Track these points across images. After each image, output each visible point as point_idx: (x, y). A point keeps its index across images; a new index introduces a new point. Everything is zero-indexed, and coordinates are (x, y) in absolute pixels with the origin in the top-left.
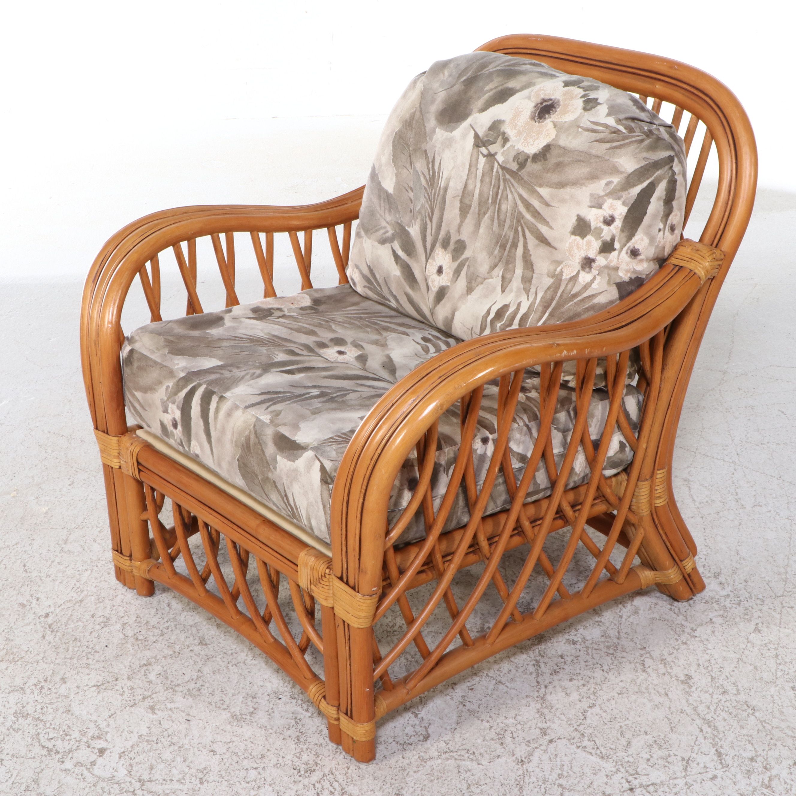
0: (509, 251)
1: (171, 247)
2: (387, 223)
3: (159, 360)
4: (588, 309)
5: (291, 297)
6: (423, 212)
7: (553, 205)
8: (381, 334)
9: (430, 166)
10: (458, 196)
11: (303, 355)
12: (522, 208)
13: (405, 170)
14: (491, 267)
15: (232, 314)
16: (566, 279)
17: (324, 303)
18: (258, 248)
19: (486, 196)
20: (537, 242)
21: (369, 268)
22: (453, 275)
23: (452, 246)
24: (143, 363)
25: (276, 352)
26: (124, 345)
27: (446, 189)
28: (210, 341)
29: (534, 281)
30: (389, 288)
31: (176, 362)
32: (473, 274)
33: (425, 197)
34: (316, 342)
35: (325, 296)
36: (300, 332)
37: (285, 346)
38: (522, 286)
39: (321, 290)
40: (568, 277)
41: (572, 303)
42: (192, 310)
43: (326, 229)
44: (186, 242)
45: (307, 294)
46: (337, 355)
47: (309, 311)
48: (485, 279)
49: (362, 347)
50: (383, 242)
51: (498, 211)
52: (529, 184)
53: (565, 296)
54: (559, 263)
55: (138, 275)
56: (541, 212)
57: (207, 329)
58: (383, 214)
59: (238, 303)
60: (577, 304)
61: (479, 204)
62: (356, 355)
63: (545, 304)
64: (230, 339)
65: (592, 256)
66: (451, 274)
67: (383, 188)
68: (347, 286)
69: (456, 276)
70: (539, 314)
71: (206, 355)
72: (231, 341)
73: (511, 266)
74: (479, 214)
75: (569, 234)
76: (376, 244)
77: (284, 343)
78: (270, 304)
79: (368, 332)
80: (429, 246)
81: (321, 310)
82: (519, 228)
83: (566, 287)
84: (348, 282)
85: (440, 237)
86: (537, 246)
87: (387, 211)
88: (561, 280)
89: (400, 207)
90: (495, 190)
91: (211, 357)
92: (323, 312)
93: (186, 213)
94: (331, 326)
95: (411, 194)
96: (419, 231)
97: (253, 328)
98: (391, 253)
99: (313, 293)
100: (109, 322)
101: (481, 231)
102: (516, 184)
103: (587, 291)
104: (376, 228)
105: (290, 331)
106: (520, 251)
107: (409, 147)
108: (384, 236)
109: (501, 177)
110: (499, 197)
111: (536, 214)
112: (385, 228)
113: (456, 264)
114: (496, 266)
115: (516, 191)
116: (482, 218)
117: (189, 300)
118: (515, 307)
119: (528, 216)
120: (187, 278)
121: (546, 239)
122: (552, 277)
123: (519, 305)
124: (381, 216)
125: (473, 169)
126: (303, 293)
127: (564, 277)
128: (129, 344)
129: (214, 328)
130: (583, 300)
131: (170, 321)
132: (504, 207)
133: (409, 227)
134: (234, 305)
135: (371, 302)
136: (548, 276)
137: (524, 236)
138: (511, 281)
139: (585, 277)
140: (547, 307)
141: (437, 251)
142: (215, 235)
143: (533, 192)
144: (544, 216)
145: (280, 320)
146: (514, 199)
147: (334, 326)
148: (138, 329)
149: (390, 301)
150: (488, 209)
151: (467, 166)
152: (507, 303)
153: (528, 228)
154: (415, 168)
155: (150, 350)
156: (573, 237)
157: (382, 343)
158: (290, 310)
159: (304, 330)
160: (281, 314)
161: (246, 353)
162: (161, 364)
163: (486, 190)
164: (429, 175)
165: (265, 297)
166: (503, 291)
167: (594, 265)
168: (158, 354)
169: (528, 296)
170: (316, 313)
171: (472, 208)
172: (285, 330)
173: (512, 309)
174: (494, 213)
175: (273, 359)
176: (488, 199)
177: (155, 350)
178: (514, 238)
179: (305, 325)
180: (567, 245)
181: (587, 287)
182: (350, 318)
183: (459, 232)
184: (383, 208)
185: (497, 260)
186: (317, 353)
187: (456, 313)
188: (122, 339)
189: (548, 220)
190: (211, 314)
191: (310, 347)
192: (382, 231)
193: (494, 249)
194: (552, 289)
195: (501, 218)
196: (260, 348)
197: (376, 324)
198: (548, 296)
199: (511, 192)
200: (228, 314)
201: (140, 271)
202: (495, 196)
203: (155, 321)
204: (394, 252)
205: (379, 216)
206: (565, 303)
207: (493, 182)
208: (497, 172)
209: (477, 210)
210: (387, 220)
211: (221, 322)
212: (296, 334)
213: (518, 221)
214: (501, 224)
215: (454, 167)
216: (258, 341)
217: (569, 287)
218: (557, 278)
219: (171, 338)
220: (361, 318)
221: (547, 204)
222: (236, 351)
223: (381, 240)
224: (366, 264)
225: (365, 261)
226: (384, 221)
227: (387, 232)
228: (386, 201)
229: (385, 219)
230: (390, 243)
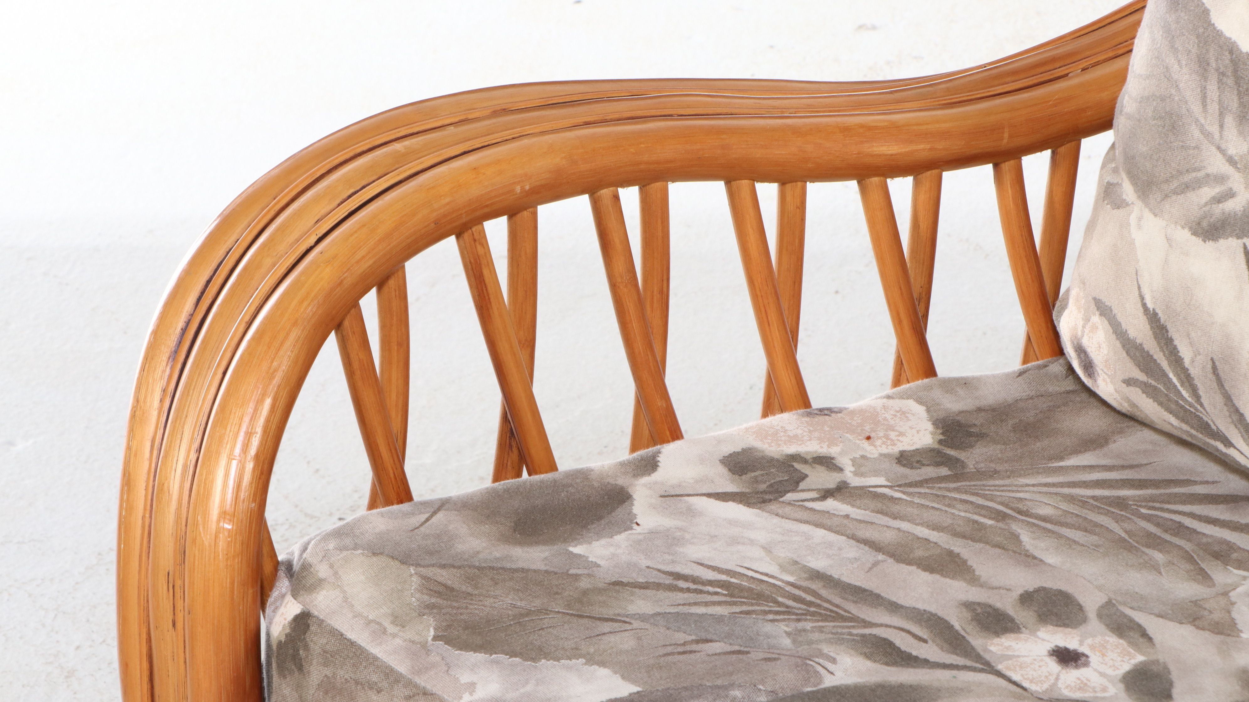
1: (453, 238)
2: (1231, 161)
3: (402, 667)
5: (861, 412)
8: (1204, 577)
11: (925, 663)
15: (656, 476)
17: (981, 436)
18: (752, 238)
21: (1153, 318)
24: (343, 674)
25: (826, 649)
26: (275, 594)
28: (585, 593)
30: (1228, 399)
31: (465, 678)
34: (969, 606)
35: (980, 410)
36: (909, 562)
37: (854, 619)
39: (965, 383)
42: (515, 455)
43: (988, 169)
44: (504, 219)
45: (920, 401)
46: (1053, 666)
47: (930, 472)
49: (1144, 634)
50: (1210, 229)
55: (332, 337)
57: (572, 537)
58: (1214, 129)
59: (676, 434)
62: (1126, 667)
64: (658, 586)
67: (1219, 34)
68: (1057, 367)
71: (575, 653)
72: (661, 594)
76: (1184, 235)
77: (855, 610)
78: (794, 439)
79: (1155, 568)
81: (971, 466)
84: (1060, 352)
87: (1229, 120)
91: (591, 660)
92: (981, 474)
93: (505, 111)
94: (1016, 538)
97: (734, 541)
98: (1245, 272)
99: (937, 394)
100: (223, 514)
104: (1187, 178)
105: (869, 556)
108: (1218, 210)
112: (1221, 179)
117: (505, 419)
120: (503, 347)
124: (1208, 135)
126: (903, 396)
128: (295, 595)
129: (599, 536)
131: (443, 505)
134: (664, 441)
135: (1147, 434)
142: (605, 193)
145: (831, 504)
147: (1026, 538)
148: (327, 537)
149: (1228, 443)
155: (369, 622)
157: (1217, 616)
158: (861, 463)
159: (919, 553)
160: (830, 480)
161: (717, 647)
162: (410, 683)
165: (768, 409)
168: (398, 641)
170: (956, 477)
172: (852, 551)
175: (820, 679)
177: (387, 624)
179: (923, 532)
182: (1083, 503)
184: (1214, 108)
186: (978, 658)
188: (268, 568)
190: (583, 475)
191: (950, 627)
192: (1207, 192)
196: (768, 628)
197: (1180, 530)
200: (645, 480)
201: (338, 327)
203: (388, 502)
205: (1197, 133)
210: (1232, 151)
211: (620, 512)
212: (891, 566)
216: (759, 597)
219: (444, 576)
220: (1121, 503)
222: (681, 637)
223: (1205, 224)
224: (1139, 305)
225: (1137, 293)
226: (1219, 156)
227: (1230, 194)
228: (1230, 81)
229: (1223, 147)
230: (1238, 237)
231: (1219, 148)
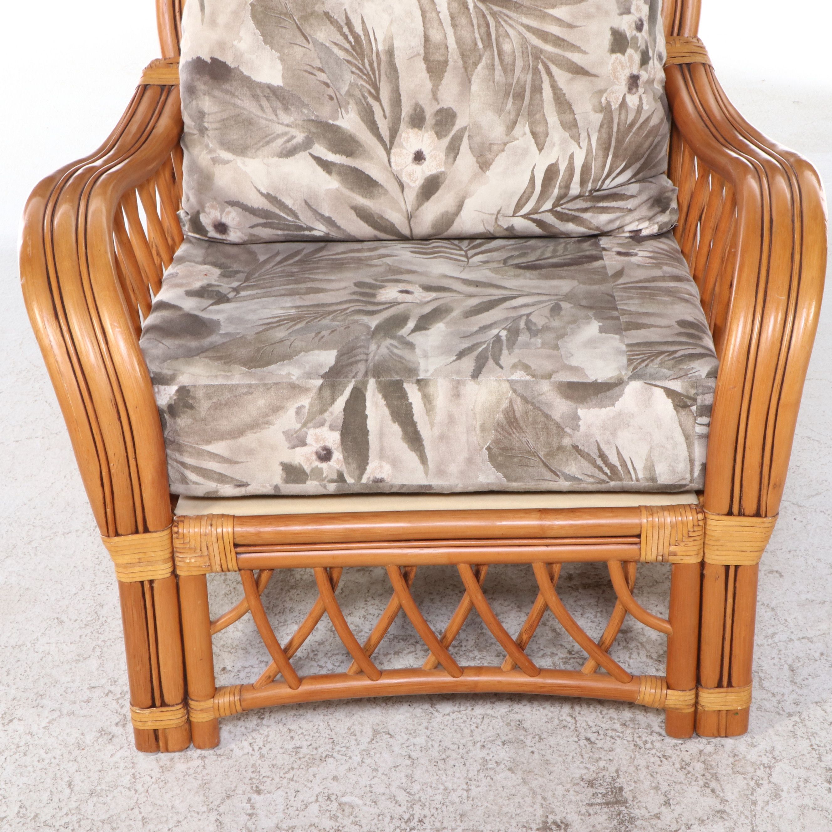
0: (531, 99)
2: (287, 125)
4: (647, 137)
5: (183, 270)
6: (358, 93)
7: (578, 24)
9: (346, 30)
10: (418, 54)
11: (380, 310)
12: (535, 41)
13: (297, 49)
14: (507, 127)
16: (616, 109)
19: (470, 42)
20: (570, 75)
22: (447, 155)
23: (430, 120)
27: (390, 53)
29: (580, 124)
30: (314, 211)
32: (483, 144)
33: (353, 72)
34: (353, 294)
38: (567, 134)
40: (617, 106)
41: (631, 134)
45: (189, 262)
48: (505, 144)
50: (290, 153)
51: (499, 55)
52: (535, 9)
53: (622, 129)
54: (601, 92)
56: (565, 38)
58: (274, 117)
60: (636, 134)
61: (463, 55)
63: (604, 146)
65: (635, 72)
66: (442, 156)
67: (258, 83)
69: (452, 155)
70: (600, 160)
73: (538, 116)
74: (466, 68)
75: (608, 54)
76: (274, 160)
77: (328, 309)
80: (385, 133)
82: (540, 67)
83: (619, 118)
85: (404, 114)
86: (572, 79)
87: (279, 112)
88: (611, 112)
89: (306, 100)
90: (483, 30)
95: (323, 77)
96: (358, 119)
98: (314, 162)
101: (475, 86)
102: (514, 15)
103: (642, 115)
104: (267, 139)
106: (547, 93)
107: (291, 17)
108: (289, 145)
109: (486, 12)
110: (494, 36)
111: (559, 42)
112: (285, 134)
113: (446, 141)
114: (515, 123)
115: (517, 22)
116: (473, 71)
118: (566, 162)
119: (549, 48)
121: (582, 68)
122: (601, 111)
123: (572, 157)
124: (270, 121)
125: (431, 15)
126: (181, 263)
127: (613, 108)
130: (640, 128)
132: (507, 47)
133: (336, 119)
136: (596, 112)
137: (549, 73)
138: (547, 134)
139: (632, 101)
140: (607, 149)
141: (404, 135)
143: (544, 17)
144: (571, 41)
146: (520, 33)
149: (314, 230)
150: (480, 57)
151: (418, 13)
152: (553, 161)
153: (553, 62)
154: (315, 42)
156: (614, 56)
163: (466, 34)
164: (350, 42)
166: (540, 150)
167: (640, 82)
169: (579, 144)
171: (451, 63)
173: (563, 167)
174: (493, 59)
176: (476, 44)
178: (533, 80)
180: (610, 67)
181: (639, 110)
183: (436, 99)
184: (269, 110)
185: (513, 116)
187: (466, 201)
189: (578, 45)
192: (281, 140)
193: (504, 103)
194: (605, 126)
195: (506, 61)
198: (604, 135)
199: (511, 26)
202: (485, 37)
204: (319, 161)
205: (264, 122)
206: (624, 137)
207: (475, 22)
208: (475, 6)
209: (460, 63)
210: (286, 122)
213: (537, 58)
214: (508, 69)
215: (392, 21)
217: (623, 117)
218: (606, 110)
221: (571, 26)
223: (284, 152)
224: (258, 194)
225: (255, 190)
226: (280, 126)
227: (293, 137)
228: (273, 98)
229: (281, 122)
230: (304, 151)
231: (279, 123)
